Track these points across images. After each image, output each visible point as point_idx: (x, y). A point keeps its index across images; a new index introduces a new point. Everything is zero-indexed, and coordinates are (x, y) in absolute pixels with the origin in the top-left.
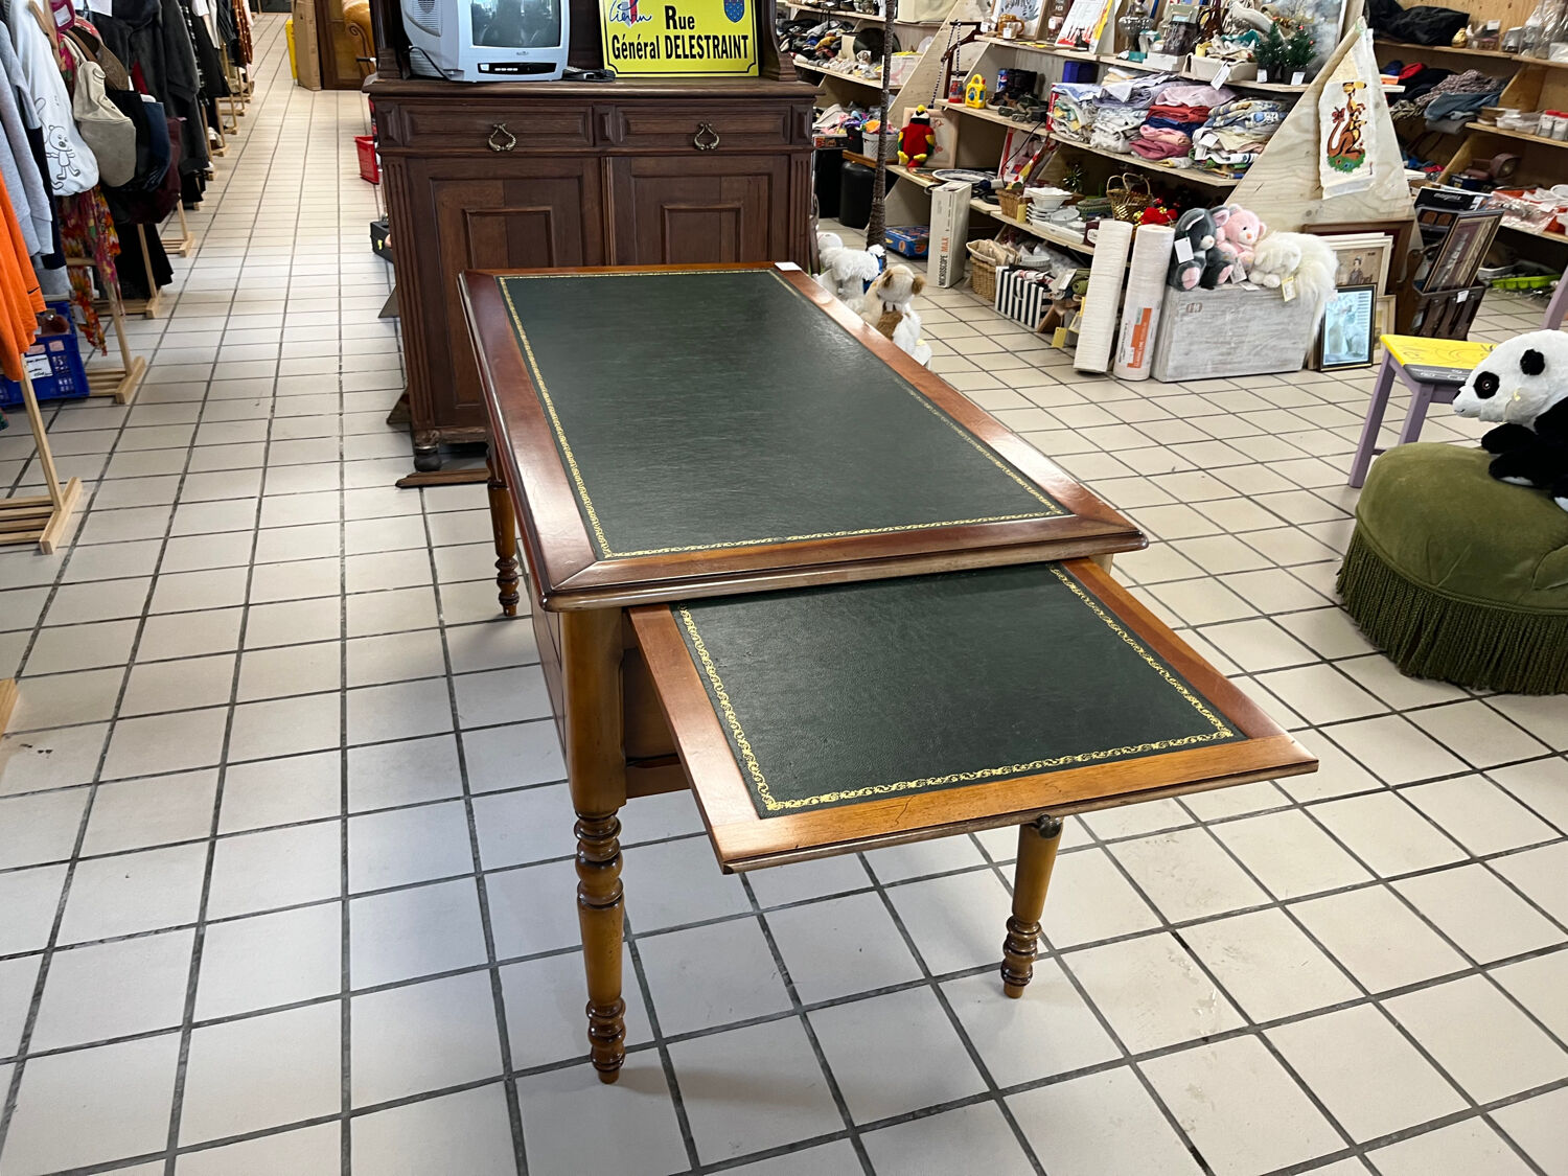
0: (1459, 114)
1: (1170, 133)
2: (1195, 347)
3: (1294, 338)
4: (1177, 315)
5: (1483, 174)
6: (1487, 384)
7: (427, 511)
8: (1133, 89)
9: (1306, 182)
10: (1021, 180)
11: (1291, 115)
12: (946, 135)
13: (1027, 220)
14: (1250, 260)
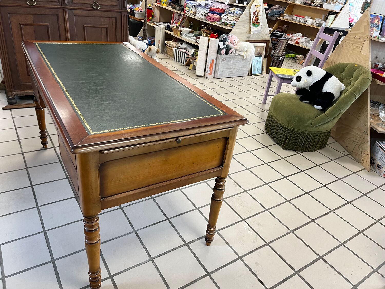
0: (276, 15)
1: (215, 15)
2: (224, 70)
3: (246, 68)
4: (220, 61)
5: (281, 30)
6: (299, 79)
7: (13, 117)
8: (206, 3)
9: (247, 29)
10: (178, 25)
11: (244, 12)
12: (157, 13)
13: (181, 36)
14: (236, 48)
